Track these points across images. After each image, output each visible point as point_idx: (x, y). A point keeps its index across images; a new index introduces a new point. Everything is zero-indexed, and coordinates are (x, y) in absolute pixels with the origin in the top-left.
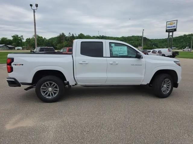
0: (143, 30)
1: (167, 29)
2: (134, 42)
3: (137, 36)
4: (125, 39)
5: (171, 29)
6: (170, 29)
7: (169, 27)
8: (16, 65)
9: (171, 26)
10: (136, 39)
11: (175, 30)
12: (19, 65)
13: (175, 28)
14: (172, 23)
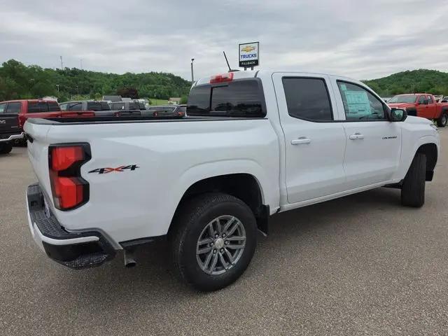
0: (193, 60)
1: (242, 60)
2: (155, 88)
3: (161, 74)
4: (135, 79)
5: (249, 61)
6: (247, 61)
7: (244, 56)
8: (102, 171)
9: (248, 53)
10: (159, 80)
11: (256, 63)
12: (117, 170)
13: (256, 58)
14: (249, 48)
